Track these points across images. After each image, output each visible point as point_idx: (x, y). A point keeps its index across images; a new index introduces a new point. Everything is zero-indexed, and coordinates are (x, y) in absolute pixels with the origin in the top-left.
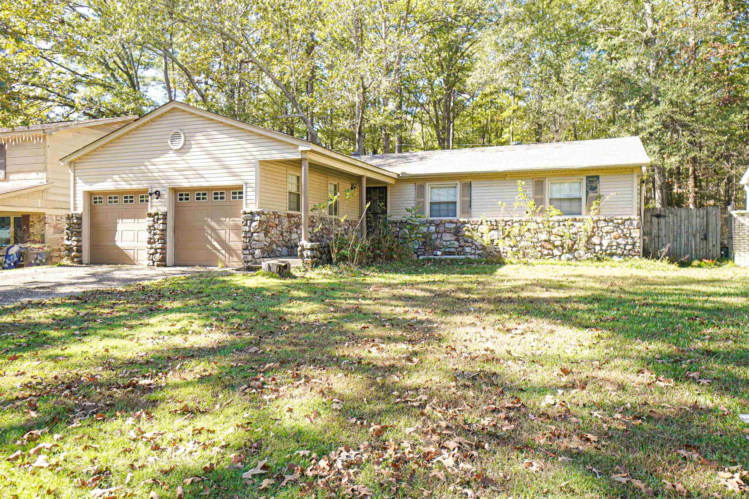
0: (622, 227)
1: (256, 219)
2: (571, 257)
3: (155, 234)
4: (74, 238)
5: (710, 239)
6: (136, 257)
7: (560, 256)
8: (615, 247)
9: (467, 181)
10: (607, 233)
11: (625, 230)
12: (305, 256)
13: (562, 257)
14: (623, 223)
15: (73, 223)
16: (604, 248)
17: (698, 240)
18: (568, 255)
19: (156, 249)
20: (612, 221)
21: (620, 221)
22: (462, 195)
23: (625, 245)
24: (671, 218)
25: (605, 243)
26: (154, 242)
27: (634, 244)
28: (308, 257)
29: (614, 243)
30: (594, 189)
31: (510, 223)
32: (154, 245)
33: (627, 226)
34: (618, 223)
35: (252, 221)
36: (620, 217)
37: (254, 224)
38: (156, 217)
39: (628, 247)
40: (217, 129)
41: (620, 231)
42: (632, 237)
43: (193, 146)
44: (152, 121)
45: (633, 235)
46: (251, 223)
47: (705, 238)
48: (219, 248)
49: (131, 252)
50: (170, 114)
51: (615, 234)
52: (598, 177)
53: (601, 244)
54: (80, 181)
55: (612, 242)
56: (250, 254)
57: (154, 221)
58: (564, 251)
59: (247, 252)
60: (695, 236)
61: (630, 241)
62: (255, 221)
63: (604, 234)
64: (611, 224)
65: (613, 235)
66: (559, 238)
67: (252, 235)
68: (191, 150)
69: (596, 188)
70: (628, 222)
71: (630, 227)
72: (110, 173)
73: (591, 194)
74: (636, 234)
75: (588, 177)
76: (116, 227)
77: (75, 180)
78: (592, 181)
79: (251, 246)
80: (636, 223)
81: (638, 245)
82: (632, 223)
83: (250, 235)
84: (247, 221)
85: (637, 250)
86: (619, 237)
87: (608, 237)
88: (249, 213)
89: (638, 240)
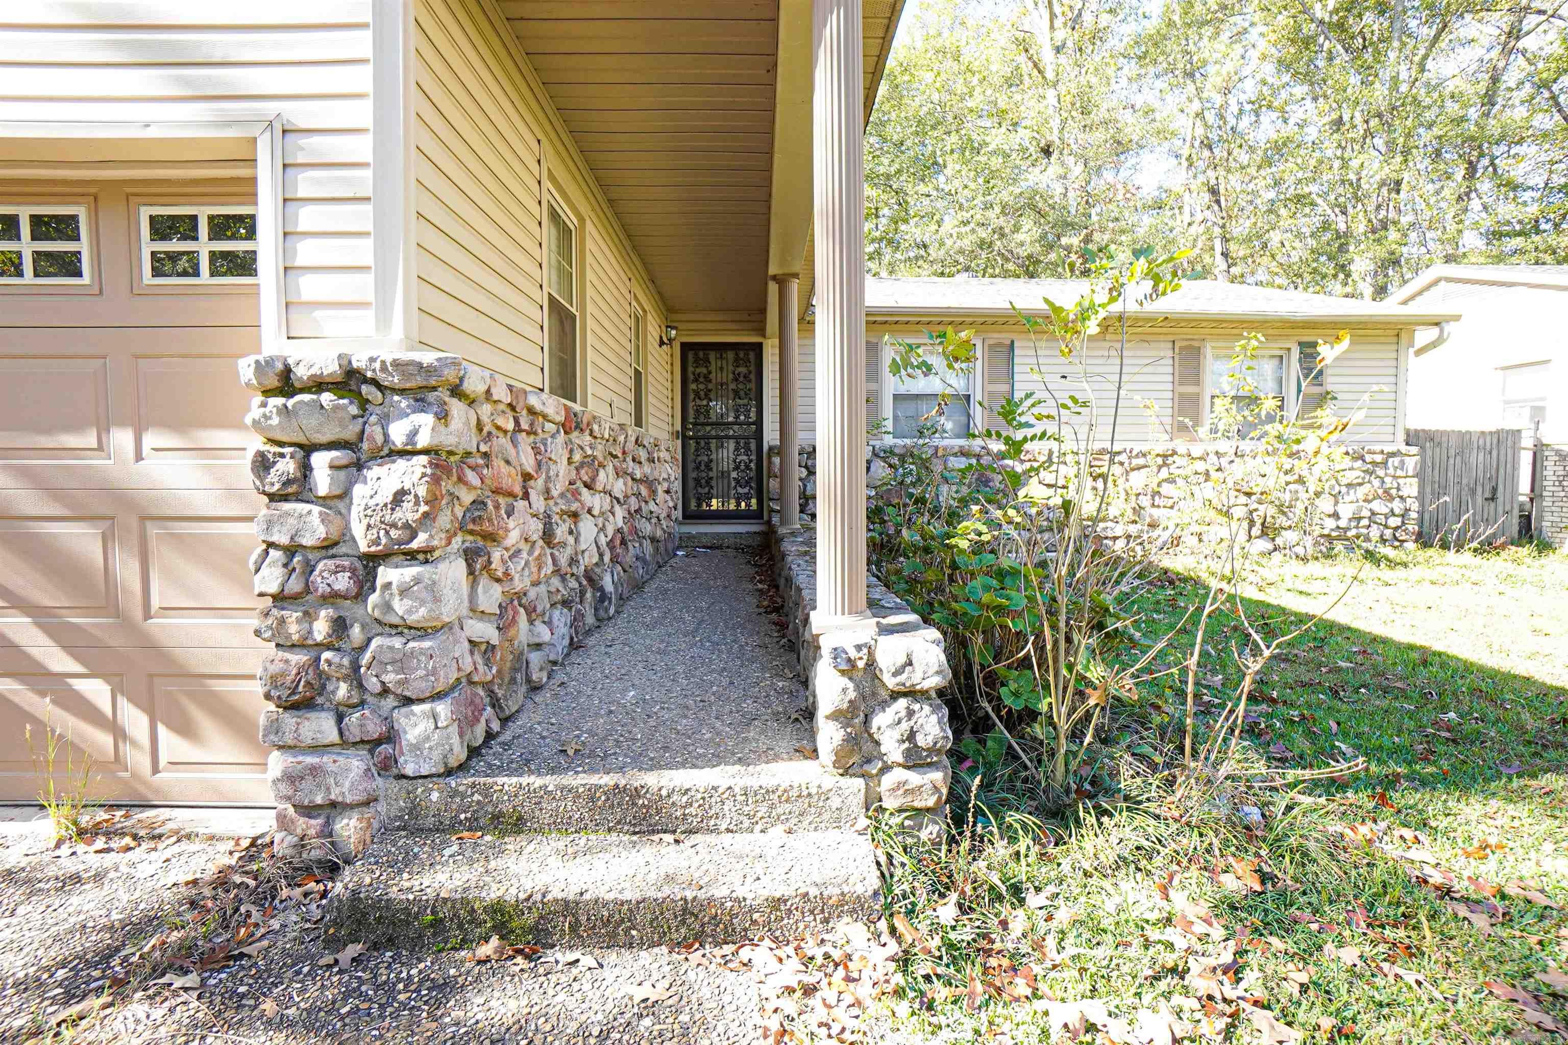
0: (1380, 472)
2: (1269, 545)
5: (1500, 500)
8: (1365, 522)
10: (1349, 486)
11: (1388, 480)
14: (1385, 464)
16: (1343, 524)
17: (1479, 500)
20: (1363, 457)
21: (1379, 458)
22: (988, 380)
23: (1387, 516)
25: (1346, 511)
27: (1405, 515)
28: (917, 761)
29: (1365, 512)
33: (1391, 471)
34: (1373, 463)
35: (360, 453)
36: (1377, 448)
37: (381, 481)
39: (1392, 522)
41: (1376, 483)
42: (1401, 497)
45: (1404, 492)
46: (350, 472)
47: (1492, 498)
51: (1366, 488)
53: (1336, 516)
55: (1360, 509)
56: (347, 744)
58: (1254, 532)
59: (320, 726)
60: (1473, 492)
61: (1397, 506)
62: (388, 452)
63: (1344, 489)
64: (1359, 464)
65: (1361, 492)
66: (1243, 499)
67: (366, 583)
69: (1320, 374)
71: (1399, 473)
73: (1310, 390)
74: (1411, 488)
75: (1301, 345)
78: (1310, 357)
79: (355, 676)
80: (1411, 464)
81: (1414, 515)
82: (1402, 463)
83: (343, 582)
84: (308, 449)
85: (1412, 527)
86: (1377, 497)
87: (1352, 497)
88: (319, 385)
89: (1415, 506)
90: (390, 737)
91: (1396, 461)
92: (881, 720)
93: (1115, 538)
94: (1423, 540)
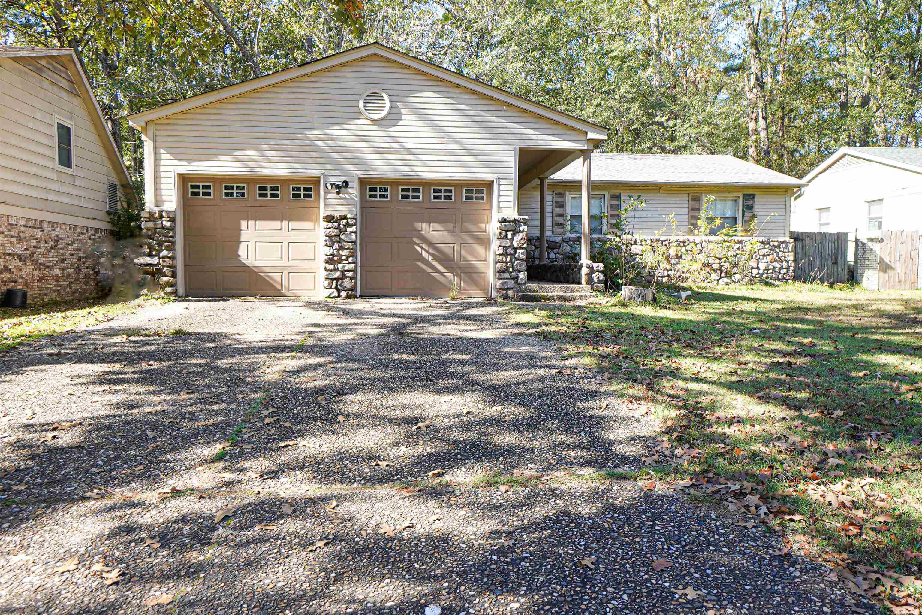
0: (777, 250)
1: (521, 229)
2: (729, 281)
3: (341, 248)
4: (164, 253)
5: (839, 263)
6: (285, 283)
7: (718, 280)
8: (771, 271)
9: (617, 192)
10: (764, 255)
11: (780, 253)
12: (595, 280)
13: (720, 282)
14: (779, 246)
15: (163, 228)
16: (761, 272)
17: (830, 264)
18: (726, 280)
19: (343, 272)
20: (769, 243)
21: (776, 244)
22: (611, 209)
23: (780, 269)
24: (807, 242)
25: (762, 266)
26: (340, 261)
27: (788, 268)
28: (599, 282)
29: (771, 267)
30: (750, 208)
31: (666, 243)
32: (340, 266)
33: (782, 249)
34: (774, 246)
35: (515, 232)
36: (776, 239)
37: (519, 236)
38: (344, 222)
39: (782, 271)
40: (453, 95)
41: (775, 254)
42: (786, 261)
43: (404, 117)
44: (326, 70)
45: (788, 259)
46: (514, 235)
47: (836, 263)
48: (443, 270)
49: (277, 277)
50: (361, 63)
51: (771, 256)
52: (754, 196)
53: (758, 268)
54: (168, 156)
55: (768, 265)
56: (511, 278)
57: (338, 228)
58: (723, 275)
59: (507, 275)
60: (827, 260)
61: (785, 264)
62: (520, 232)
63: (761, 257)
64: (767, 246)
65: (769, 258)
66: (718, 261)
67: (515, 252)
68: (400, 123)
69: (752, 207)
70: (784, 245)
71: (785, 250)
72: (229, 146)
73: (747, 214)
74: (790, 257)
75: (744, 195)
76: (239, 236)
77: (156, 153)
78: (748, 200)
79: (512, 267)
80: (790, 246)
81: (792, 268)
82: (786, 246)
83: (512, 252)
84: (506, 231)
85: (791, 273)
86: (775, 261)
87: (765, 260)
88: (510, 221)
89: (792, 264)
90: (518, 277)
91: (783, 245)
92: (594, 275)
93: (663, 277)
94: (795, 278)
